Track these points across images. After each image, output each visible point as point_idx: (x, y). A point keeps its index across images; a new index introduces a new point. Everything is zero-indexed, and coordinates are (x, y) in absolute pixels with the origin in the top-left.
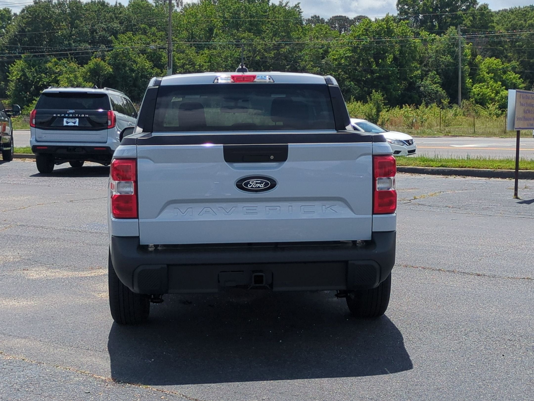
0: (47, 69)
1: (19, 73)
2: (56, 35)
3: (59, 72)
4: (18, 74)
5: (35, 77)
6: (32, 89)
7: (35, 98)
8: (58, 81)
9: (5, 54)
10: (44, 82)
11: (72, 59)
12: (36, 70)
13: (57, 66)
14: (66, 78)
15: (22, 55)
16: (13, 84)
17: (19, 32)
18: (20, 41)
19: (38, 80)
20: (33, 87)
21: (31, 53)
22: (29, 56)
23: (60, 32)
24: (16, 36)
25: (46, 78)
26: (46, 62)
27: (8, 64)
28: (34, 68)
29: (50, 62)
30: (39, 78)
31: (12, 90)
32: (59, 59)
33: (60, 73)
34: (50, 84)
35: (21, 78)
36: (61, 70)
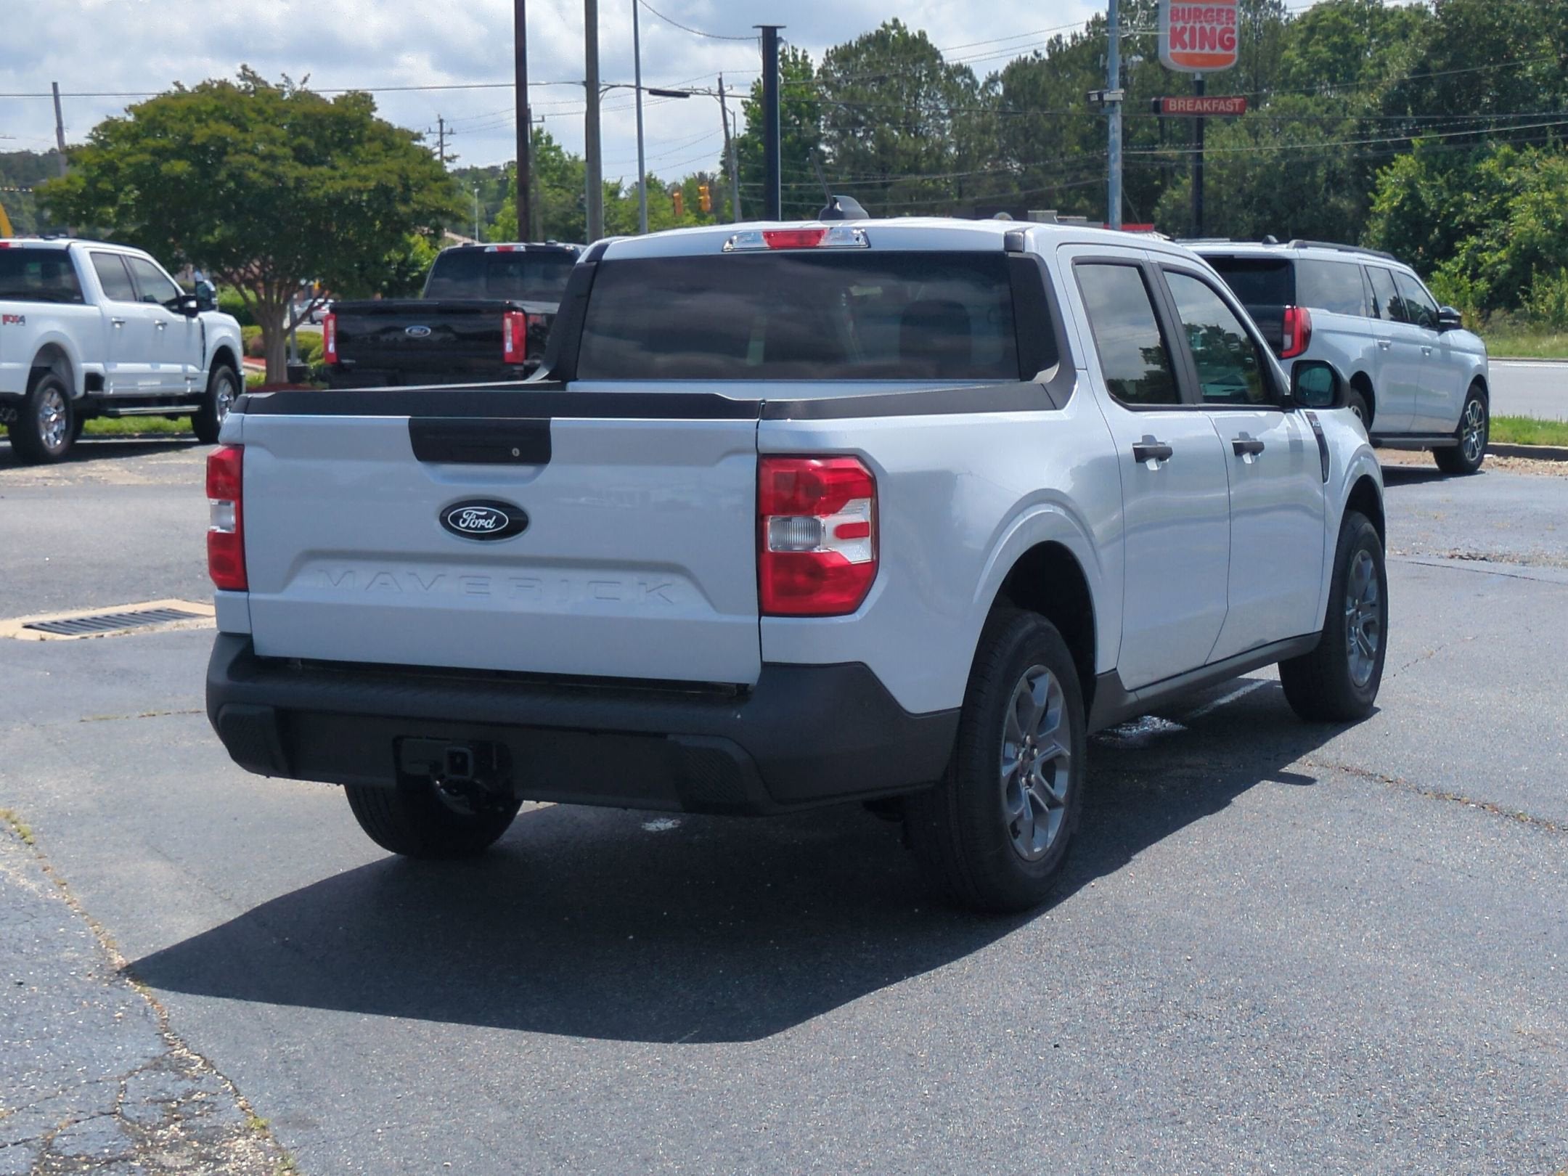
0: (1479, 177)
1: (1398, 191)
2: (1519, 75)
3: (1514, 185)
4: (1395, 195)
5: (1444, 201)
6: (1432, 237)
7: (1440, 263)
8: (1508, 212)
9: (1369, 139)
10: (1468, 216)
11: (1556, 145)
12: (1448, 181)
13: (1510, 169)
14: (1532, 203)
15: (1416, 141)
16: (1381, 224)
17: (1415, 72)
18: (1416, 99)
19: (1452, 210)
20: (1436, 231)
21: (1441, 130)
22: (1433, 143)
23: (1530, 68)
24: (1403, 84)
25: (1475, 205)
26: (1479, 158)
27: (1374, 168)
28: (1442, 176)
29: (1493, 155)
30: (1453, 205)
31: (1378, 240)
32: (1520, 148)
33: (1516, 190)
34: (1486, 222)
35: (1402, 204)
36: (1521, 179)
